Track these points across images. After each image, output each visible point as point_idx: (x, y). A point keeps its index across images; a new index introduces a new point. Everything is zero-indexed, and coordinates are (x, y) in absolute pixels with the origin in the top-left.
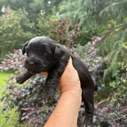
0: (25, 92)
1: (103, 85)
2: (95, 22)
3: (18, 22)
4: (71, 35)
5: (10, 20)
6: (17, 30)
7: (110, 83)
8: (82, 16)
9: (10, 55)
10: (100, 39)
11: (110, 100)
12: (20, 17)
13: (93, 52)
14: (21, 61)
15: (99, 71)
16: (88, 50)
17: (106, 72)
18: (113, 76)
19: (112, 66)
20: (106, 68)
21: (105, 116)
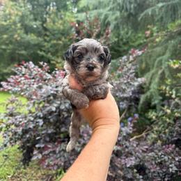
0: (33, 121)
2: (130, 28)
3: (17, 19)
5: (6, 16)
6: (15, 30)
7: (150, 113)
9: (18, 70)
10: (140, 53)
11: (147, 135)
12: (20, 11)
13: (131, 71)
15: (134, 96)
16: (123, 68)
17: (143, 98)
18: (153, 103)
19: (152, 90)
20: (143, 93)
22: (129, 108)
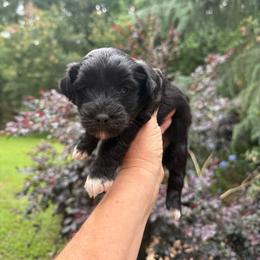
0: (68, 176)
1: (232, 157)
2: (212, 24)
3: (52, 34)
4: (160, 54)
6: (50, 50)
7: (247, 153)
8: (184, 11)
10: (222, 59)
11: (247, 187)
12: (54, 22)
13: (209, 89)
14: (56, 113)
16: (197, 86)
17: (237, 130)
18: (253, 137)
19: (250, 116)
20: (238, 121)
21: (236, 221)
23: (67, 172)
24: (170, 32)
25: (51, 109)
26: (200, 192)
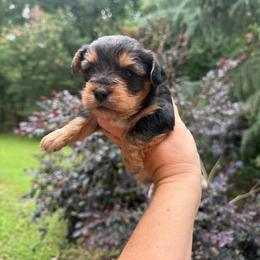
0: (77, 179)
1: (239, 164)
2: (219, 30)
3: (57, 37)
4: (170, 58)
5: (41, 34)
6: (55, 53)
7: (258, 159)
8: (192, 17)
9: (46, 104)
11: (257, 194)
13: (222, 93)
15: (231, 134)
16: (208, 90)
17: (246, 135)
20: (246, 127)
21: (247, 228)
22: (227, 153)
23: (76, 175)
24: (180, 37)
25: (64, 110)
26: (215, 198)
